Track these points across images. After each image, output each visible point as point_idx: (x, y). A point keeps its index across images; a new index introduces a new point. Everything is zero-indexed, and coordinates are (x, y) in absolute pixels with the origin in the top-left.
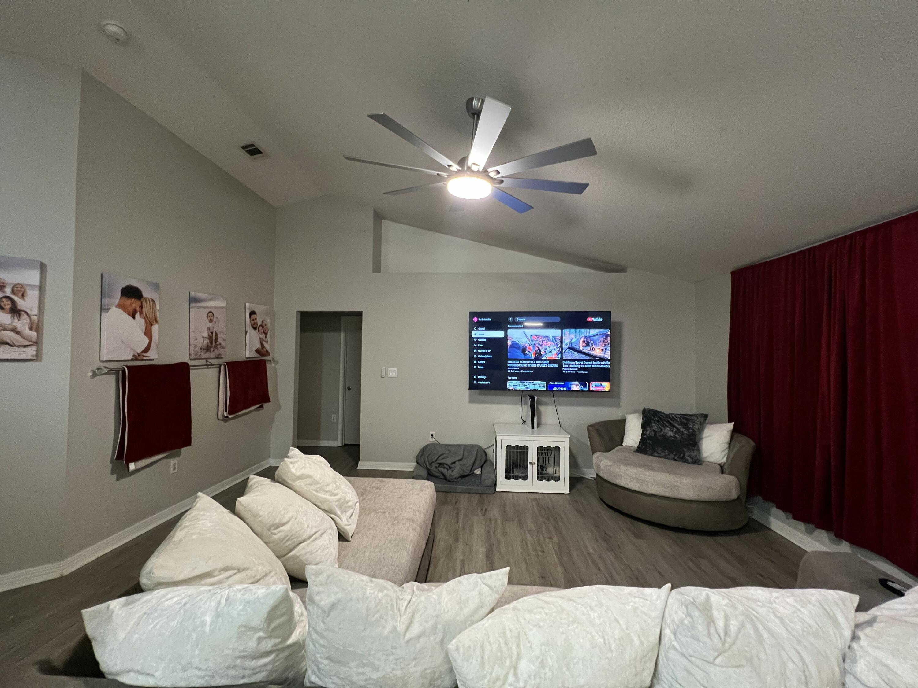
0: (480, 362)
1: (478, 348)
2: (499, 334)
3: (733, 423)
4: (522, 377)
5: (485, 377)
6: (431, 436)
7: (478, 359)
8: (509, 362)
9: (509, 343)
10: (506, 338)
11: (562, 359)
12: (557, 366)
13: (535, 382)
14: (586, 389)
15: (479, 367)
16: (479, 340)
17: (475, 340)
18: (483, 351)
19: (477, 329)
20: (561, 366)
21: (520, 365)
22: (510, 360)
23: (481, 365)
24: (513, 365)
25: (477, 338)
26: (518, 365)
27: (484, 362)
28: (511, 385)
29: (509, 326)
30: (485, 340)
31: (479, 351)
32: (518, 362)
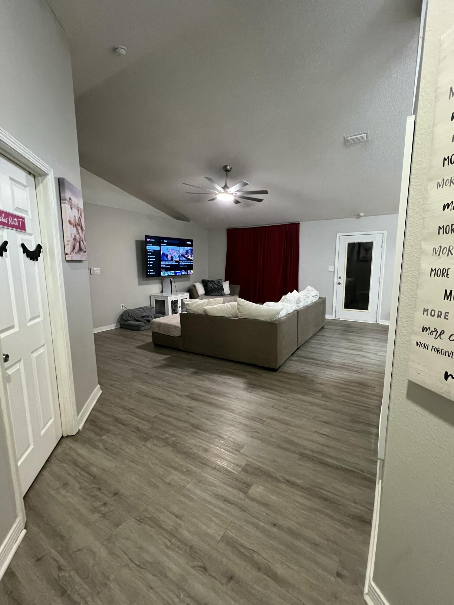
0: (150, 262)
1: (149, 255)
2: (157, 248)
3: (229, 281)
4: (167, 270)
5: (153, 270)
6: (122, 307)
7: (150, 261)
8: (162, 262)
9: (162, 252)
10: (160, 251)
11: (180, 261)
12: (178, 264)
13: (171, 272)
14: (187, 274)
15: (150, 265)
16: (150, 251)
17: (148, 251)
18: (152, 257)
19: (149, 245)
20: (179, 264)
21: (166, 264)
22: (162, 261)
23: (151, 264)
24: (163, 264)
25: (149, 250)
26: (164, 264)
27: (152, 263)
28: (163, 273)
29: (161, 244)
30: (152, 251)
31: (150, 257)
32: (165, 262)
